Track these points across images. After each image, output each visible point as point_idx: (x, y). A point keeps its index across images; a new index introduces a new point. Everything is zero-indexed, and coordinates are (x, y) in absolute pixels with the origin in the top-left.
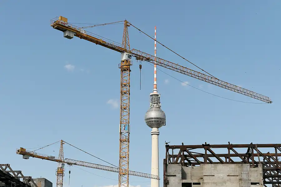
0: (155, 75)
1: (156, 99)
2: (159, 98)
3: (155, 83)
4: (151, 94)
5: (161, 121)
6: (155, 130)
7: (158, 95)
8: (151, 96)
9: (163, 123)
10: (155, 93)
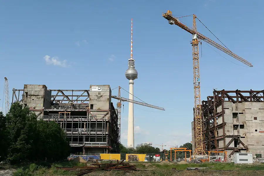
0: (132, 48)
1: (132, 63)
2: (134, 62)
3: (132, 53)
4: (129, 60)
5: (135, 76)
6: (131, 81)
7: (133, 60)
9: (136, 77)
10: (131, 59)
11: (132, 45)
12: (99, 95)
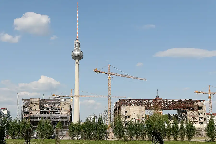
0: (77, 31)
1: (78, 44)
2: (80, 44)
3: (77, 35)
4: (75, 41)
5: (80, 57)
6: (77, 61)
7: (79, 42)
8: (75, 42)
9: (82, 57)
10: (77, 41)
11: (77, 27)
12: (65, 103)
